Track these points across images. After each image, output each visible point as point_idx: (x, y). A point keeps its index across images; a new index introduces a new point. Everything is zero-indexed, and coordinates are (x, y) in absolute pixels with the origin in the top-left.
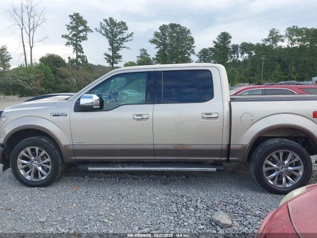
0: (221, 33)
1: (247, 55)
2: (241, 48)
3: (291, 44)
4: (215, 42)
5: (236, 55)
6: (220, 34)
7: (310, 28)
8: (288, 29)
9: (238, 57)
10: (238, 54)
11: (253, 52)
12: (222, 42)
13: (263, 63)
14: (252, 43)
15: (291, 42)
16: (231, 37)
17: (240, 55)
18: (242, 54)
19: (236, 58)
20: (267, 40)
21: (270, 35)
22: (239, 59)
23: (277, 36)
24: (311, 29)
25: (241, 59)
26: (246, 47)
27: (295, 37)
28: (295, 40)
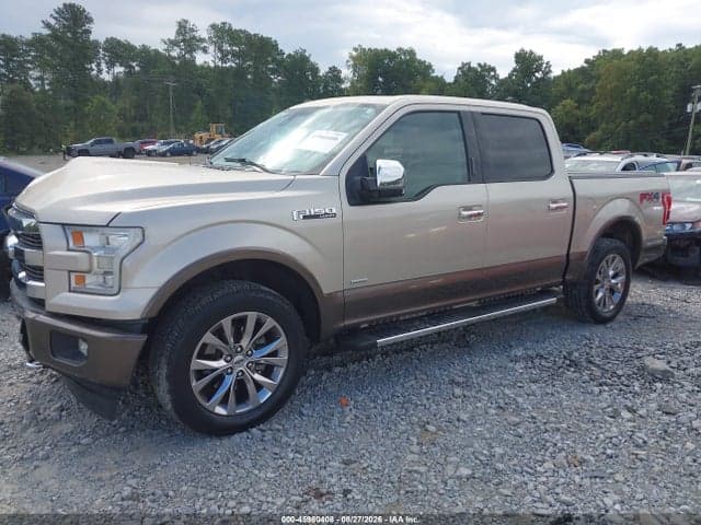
0: (65, 5)
1: (122, 69)
2: (104, 50)
3: (221, 59)
4: (48, 25)
5: (94, 66)
6: (61, 6)
7: (252, 33)
8: (213, 27)
9: (100, 71)
10: (99, 65)
11: (134, 64)
12: (68, 28)
13: (171, 93)
14: (132, 43)
15: (219, 55)
16: (90, 20)
17: (103, 66)
18: (111, 64)
19: (95, 72)
20: (173, 43)
21: (178, 33)
22: (101, 76)
23: (194, 38)
24: (255, 35)
25: (107, 77)
26: (119, 51)
27: (226, 47)
28: (228, 52)
